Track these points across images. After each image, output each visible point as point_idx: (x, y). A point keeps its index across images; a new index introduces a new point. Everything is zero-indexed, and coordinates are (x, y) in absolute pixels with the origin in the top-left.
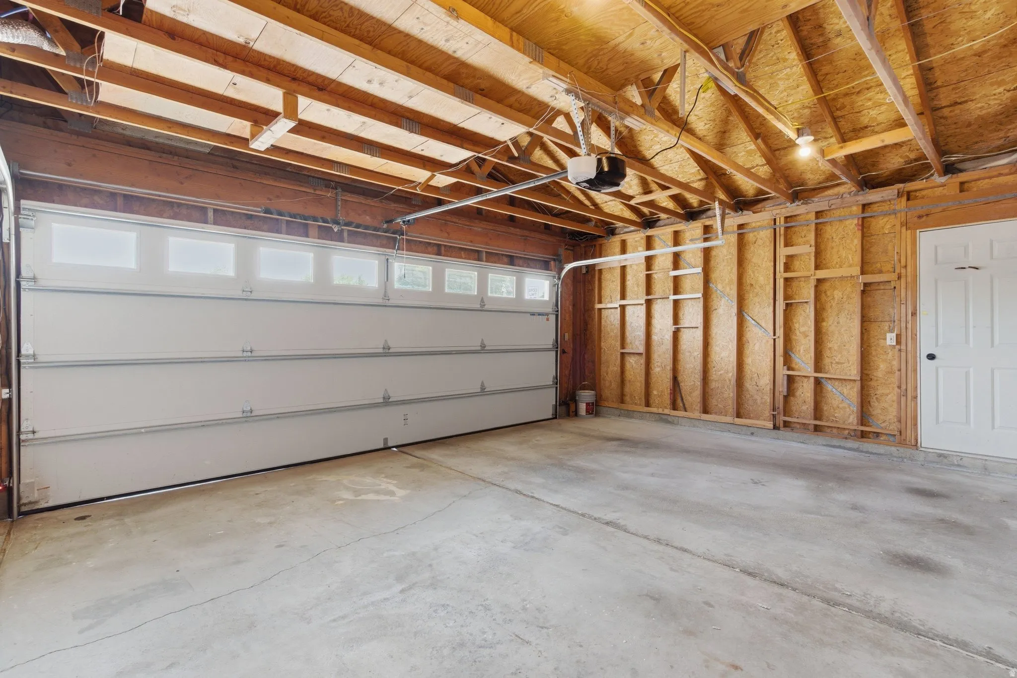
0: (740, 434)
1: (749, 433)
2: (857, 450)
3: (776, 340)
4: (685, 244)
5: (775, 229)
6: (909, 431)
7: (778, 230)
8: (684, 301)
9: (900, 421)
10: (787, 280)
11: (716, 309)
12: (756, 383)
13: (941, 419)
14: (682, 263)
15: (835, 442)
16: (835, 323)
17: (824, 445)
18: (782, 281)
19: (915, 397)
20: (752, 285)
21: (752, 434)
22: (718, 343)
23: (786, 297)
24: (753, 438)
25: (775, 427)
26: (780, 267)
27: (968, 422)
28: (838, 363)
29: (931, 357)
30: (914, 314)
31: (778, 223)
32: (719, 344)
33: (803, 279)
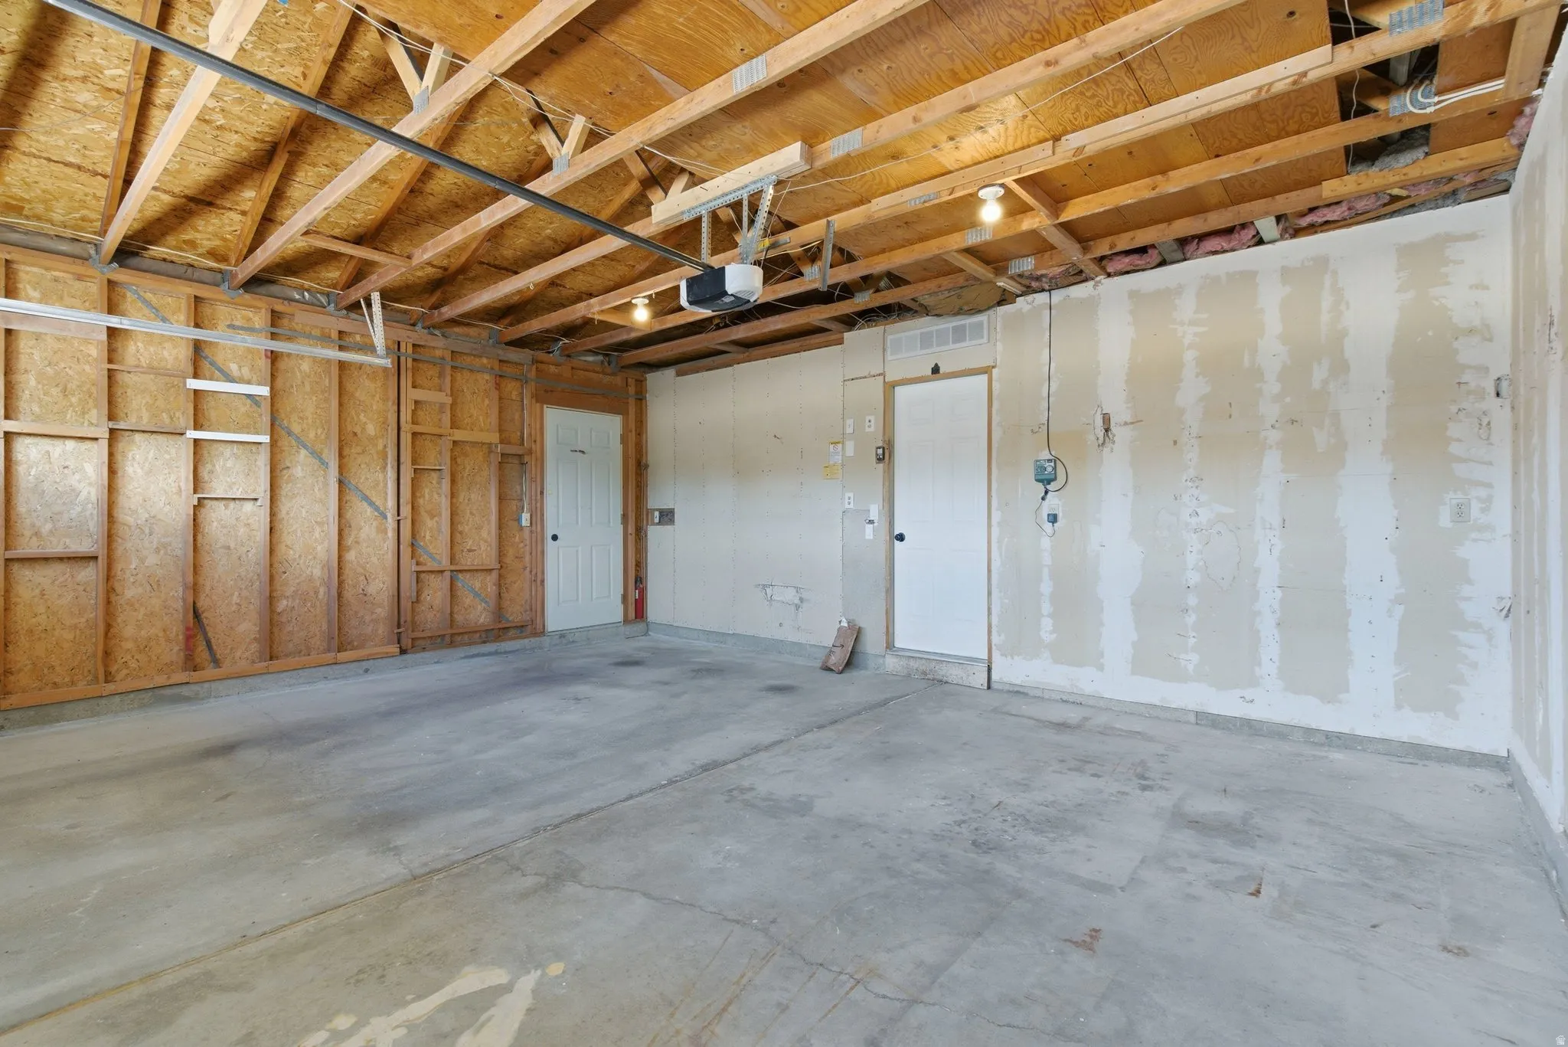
0: (346, 677)
1: (361, 672)
2: (496, 653)
3: (401, 522)
4: (214, 327)
5: (399, 358)
6: (538, 618)
7: (403, 359)
8: (215, 445)
9: (531, 610)
10: (414, 434)
11: (288, 467)
12: (363, 590)
13: (561, 600)
14: (205, 365)
15: (475, 650)
16: (466, 501)
17: (462, 658)
18: (409, 436)
19: (543, 581)
20: (355, 434)
21: (367, 671)
22: (294, 527)
23: (414, 462)
24: (370, 677)
25: (403, 652)
26: (406, 416)
27: (577, 600)
28: (470, 551)
29: (555, 538)
30: (542, 493)
31: (403, 349)
32: (296, 530)
33: (429, 437)
